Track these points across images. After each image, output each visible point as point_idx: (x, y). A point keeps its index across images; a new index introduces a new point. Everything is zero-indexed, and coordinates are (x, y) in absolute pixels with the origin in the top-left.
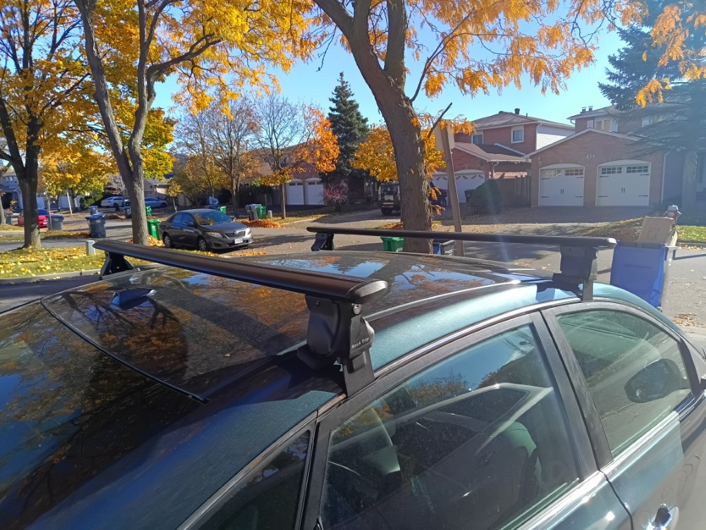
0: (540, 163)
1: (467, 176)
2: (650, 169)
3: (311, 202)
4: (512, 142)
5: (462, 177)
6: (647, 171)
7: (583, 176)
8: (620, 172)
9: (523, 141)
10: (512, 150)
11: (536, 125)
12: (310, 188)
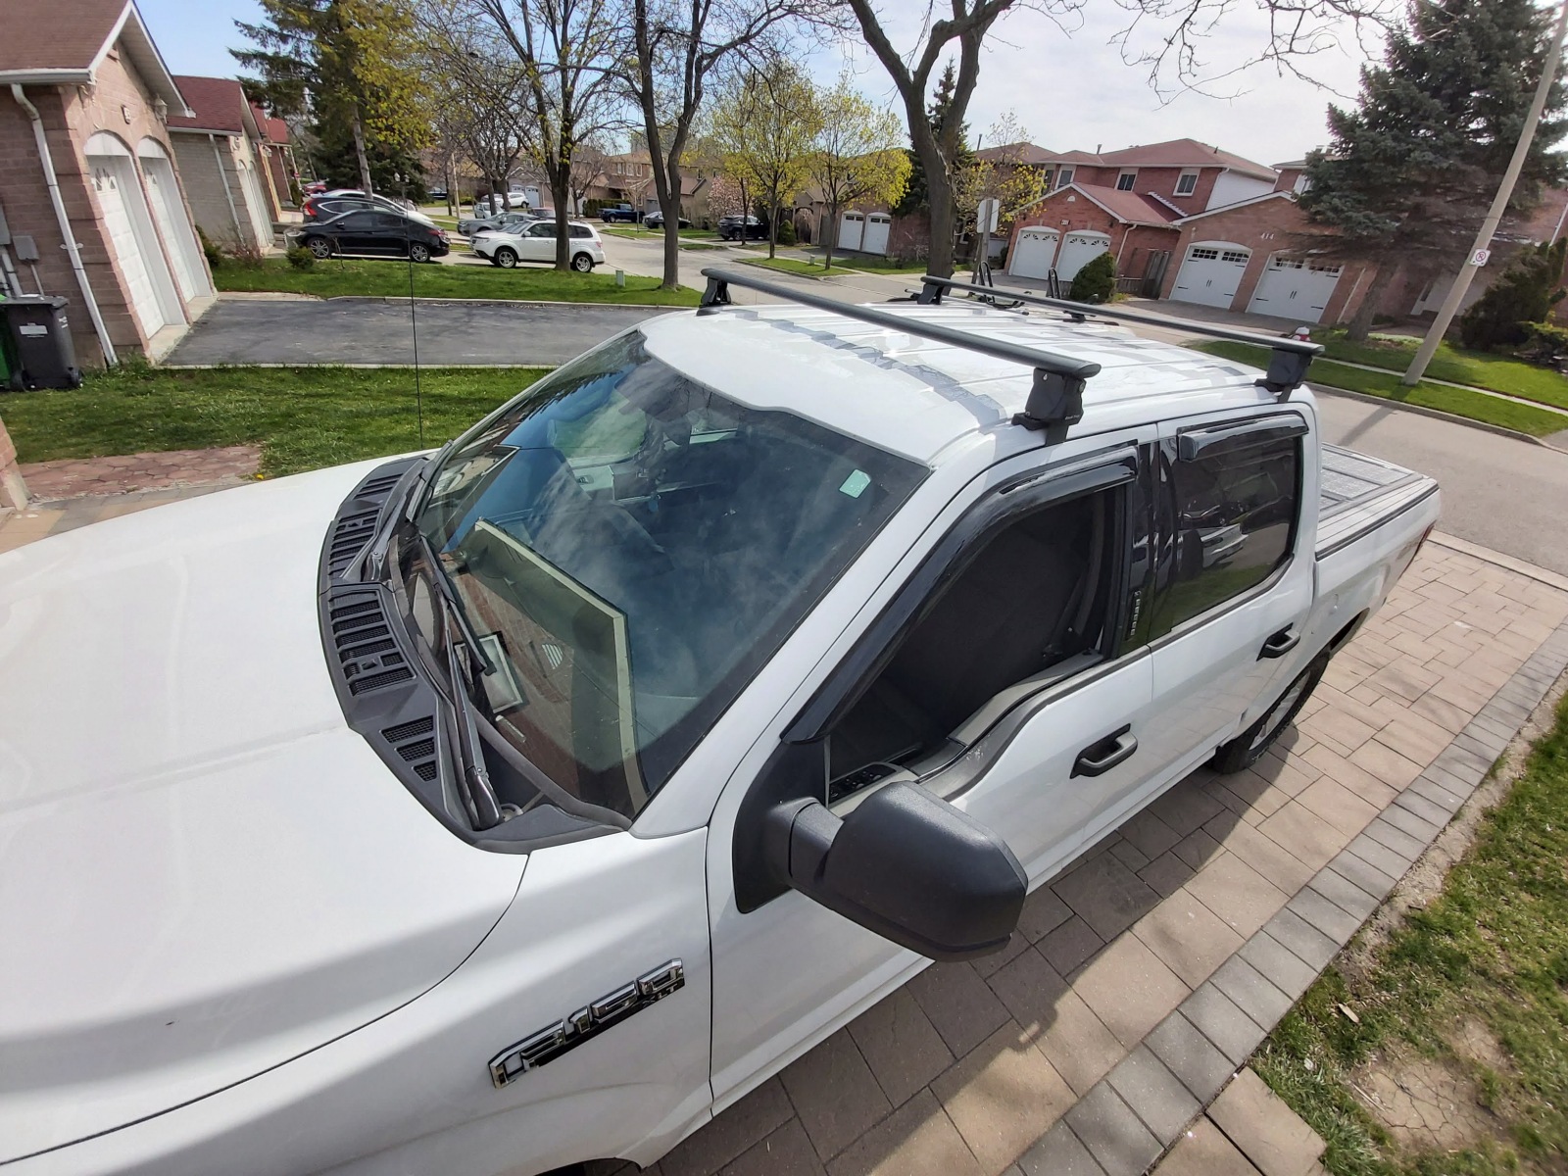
0: (1193, 234)
1: (1086, 241)
2: (1341, 270)
3: (868, 248)
4: (1175, 194)
5: (1078, 243)
6: (1337, 271)
7: (1246, 264)
8: (1299, 267)
9: (1190, 194)
10: (1170, 205)
11: (1221, 169)
12: (872, 227)
